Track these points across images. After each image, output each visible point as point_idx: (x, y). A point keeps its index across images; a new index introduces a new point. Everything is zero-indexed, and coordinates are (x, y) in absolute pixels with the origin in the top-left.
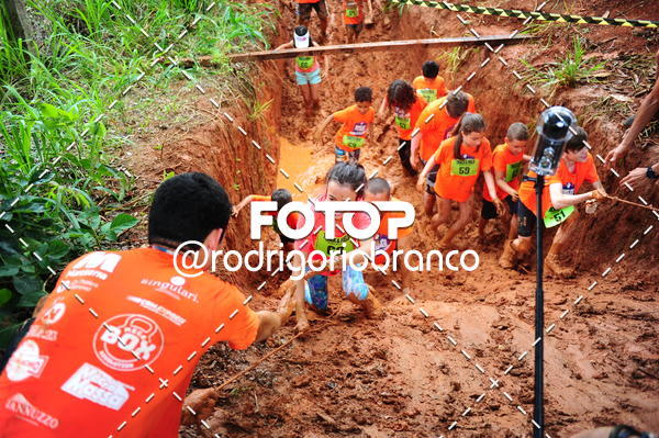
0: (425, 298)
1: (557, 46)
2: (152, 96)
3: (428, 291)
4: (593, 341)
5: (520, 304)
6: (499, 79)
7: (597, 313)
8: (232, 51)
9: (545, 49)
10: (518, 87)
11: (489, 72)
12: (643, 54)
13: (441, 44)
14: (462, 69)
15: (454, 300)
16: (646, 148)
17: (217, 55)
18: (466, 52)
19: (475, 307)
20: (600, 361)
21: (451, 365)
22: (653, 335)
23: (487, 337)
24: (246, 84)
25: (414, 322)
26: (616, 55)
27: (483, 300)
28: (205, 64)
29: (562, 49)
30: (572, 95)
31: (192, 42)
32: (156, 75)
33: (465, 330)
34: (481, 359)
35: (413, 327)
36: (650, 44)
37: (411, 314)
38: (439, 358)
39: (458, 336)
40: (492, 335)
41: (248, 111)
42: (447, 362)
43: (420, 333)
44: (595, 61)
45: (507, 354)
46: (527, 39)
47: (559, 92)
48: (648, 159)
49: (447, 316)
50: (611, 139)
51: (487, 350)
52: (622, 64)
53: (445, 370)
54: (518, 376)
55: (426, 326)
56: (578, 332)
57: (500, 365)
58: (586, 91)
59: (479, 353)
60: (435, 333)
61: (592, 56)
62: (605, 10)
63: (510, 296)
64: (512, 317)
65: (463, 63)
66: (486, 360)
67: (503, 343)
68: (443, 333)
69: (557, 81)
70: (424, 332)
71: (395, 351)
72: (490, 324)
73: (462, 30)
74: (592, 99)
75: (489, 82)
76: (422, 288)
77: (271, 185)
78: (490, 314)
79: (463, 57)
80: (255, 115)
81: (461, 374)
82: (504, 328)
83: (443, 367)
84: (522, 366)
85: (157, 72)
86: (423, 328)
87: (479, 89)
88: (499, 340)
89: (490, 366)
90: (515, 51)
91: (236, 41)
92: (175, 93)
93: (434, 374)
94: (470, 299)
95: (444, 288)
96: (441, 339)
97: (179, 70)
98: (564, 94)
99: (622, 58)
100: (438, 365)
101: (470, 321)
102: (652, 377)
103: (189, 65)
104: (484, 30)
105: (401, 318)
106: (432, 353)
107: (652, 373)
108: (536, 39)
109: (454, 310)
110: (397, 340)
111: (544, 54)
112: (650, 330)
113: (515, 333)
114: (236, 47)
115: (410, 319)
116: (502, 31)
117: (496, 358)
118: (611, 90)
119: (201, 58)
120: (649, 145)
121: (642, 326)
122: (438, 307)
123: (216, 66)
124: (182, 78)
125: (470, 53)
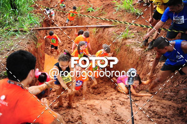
0: (90, 99)
1: (121, 29)
2: (4, 40)
3: (90, 97)
4: (138, 109)
5: (117, 99)
6: (107, 37)
7: (137, 101)
8: (30, 27)
9: (118, 29)
10: (112, 39)
11: (104, 35)
12: (142, 31)
13: (91, 27)
14: (97, 34)
15: (98, 99)
16: (145, 56)
17: (25, 28)
18: (98, 29)
19: (105, 101)
20: (140, 114)
21: (101, 120)
22: (152, 106)
23: (109, 110)
24: (35, 37)
25: (88, 107)
26: (136, 31)
27: (106, 99)
28: (22, 31)
29: (123, 29)
30: (126, 41)
31: (17, 24)
32: (5, 34)
33: (103, 108)
34: (108, 117)
35: (88, 108)
36: (144, 29)
37: (87, 104)
38: (97, 118)
39: (102, 110)
40: (111, 109)
41: (36, 45)
42: (99, 119)
43: (90, 110)
44: (131, 33)
45: (115, 115)
46: (114, 26)
47: (123, 40)
48: (146, 58)
49: (97, 104)
50: (137, 53)
51: (110, 114)
52: (138, 33)
53: (99, 121)
54: (119, 121)
55: (92, 108)
56: (134, 106)
57: (114, 118)
58: (130, 40)
59: (108, 115)
60: (95, 110)
61: (131, 31)
62: (132, 20)
63: (114, 97)
64: (116, 103)
65: (97, 32)
66: (110, 117)
67: (114, 111)
68: (97, 110)
69: (122, 38)
70: (92, 110)
71: (84, 117)
72: (110, 106)
73: (96, 23)
74: (131, 42)
75: (104, 37)
76: (89, 96)
77: (42, 67)
78: (109, 103)
79: (97, 31)
80: (38, 46)
81: (104, 122)
82: (114, 107)
83: (99, 120)
84: (120, 118)
85: (5, 33)
86: (91, 109)
87: (102, 39)
88: (113, 111)
89: (112, 119)
90: (110, 29)
91: (31, 24)
92: (12, 39)
93: (96, 123)
94: (103, 98)
95: (95, 95)
96: (97, 112)
97: (13, 33)
98: (124, 41)
99: (138, 32)
100: (97, 120)
101: (104, 105)
102: (154, 117)
103: (16, 31)
104: (102, 23)
105: (84, 106)
106: (95, 116)
107: (153, 116)
108: (116, 26)
109: (99, 102)
110: (84, 113)
111: (118, 30)
112: (151, 105)
113: (117, 108)
114: (31, 26)
115: (87, 106)
116: (107, 24)
117: (113, 116)
118: (136, 40)
119: (20, 29)
120: (146, 55)
121: (149, 103)
122: (94, 102)
123: (25, 32)
124: (14, 35)
125: (99, 29)
